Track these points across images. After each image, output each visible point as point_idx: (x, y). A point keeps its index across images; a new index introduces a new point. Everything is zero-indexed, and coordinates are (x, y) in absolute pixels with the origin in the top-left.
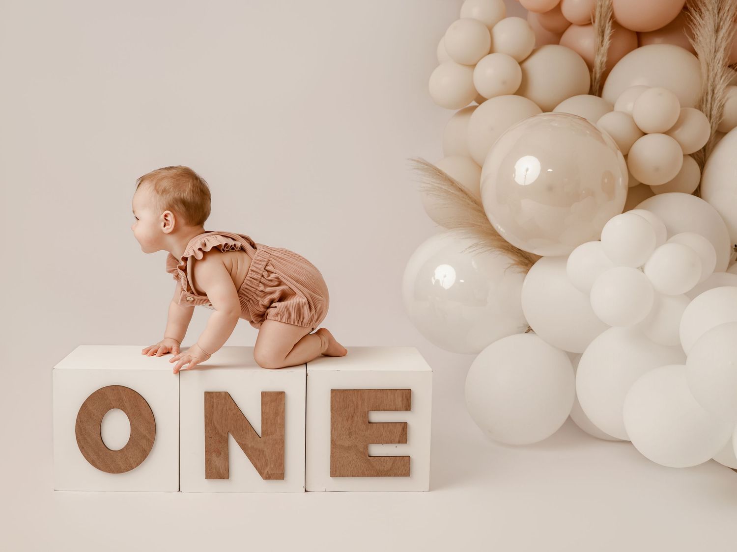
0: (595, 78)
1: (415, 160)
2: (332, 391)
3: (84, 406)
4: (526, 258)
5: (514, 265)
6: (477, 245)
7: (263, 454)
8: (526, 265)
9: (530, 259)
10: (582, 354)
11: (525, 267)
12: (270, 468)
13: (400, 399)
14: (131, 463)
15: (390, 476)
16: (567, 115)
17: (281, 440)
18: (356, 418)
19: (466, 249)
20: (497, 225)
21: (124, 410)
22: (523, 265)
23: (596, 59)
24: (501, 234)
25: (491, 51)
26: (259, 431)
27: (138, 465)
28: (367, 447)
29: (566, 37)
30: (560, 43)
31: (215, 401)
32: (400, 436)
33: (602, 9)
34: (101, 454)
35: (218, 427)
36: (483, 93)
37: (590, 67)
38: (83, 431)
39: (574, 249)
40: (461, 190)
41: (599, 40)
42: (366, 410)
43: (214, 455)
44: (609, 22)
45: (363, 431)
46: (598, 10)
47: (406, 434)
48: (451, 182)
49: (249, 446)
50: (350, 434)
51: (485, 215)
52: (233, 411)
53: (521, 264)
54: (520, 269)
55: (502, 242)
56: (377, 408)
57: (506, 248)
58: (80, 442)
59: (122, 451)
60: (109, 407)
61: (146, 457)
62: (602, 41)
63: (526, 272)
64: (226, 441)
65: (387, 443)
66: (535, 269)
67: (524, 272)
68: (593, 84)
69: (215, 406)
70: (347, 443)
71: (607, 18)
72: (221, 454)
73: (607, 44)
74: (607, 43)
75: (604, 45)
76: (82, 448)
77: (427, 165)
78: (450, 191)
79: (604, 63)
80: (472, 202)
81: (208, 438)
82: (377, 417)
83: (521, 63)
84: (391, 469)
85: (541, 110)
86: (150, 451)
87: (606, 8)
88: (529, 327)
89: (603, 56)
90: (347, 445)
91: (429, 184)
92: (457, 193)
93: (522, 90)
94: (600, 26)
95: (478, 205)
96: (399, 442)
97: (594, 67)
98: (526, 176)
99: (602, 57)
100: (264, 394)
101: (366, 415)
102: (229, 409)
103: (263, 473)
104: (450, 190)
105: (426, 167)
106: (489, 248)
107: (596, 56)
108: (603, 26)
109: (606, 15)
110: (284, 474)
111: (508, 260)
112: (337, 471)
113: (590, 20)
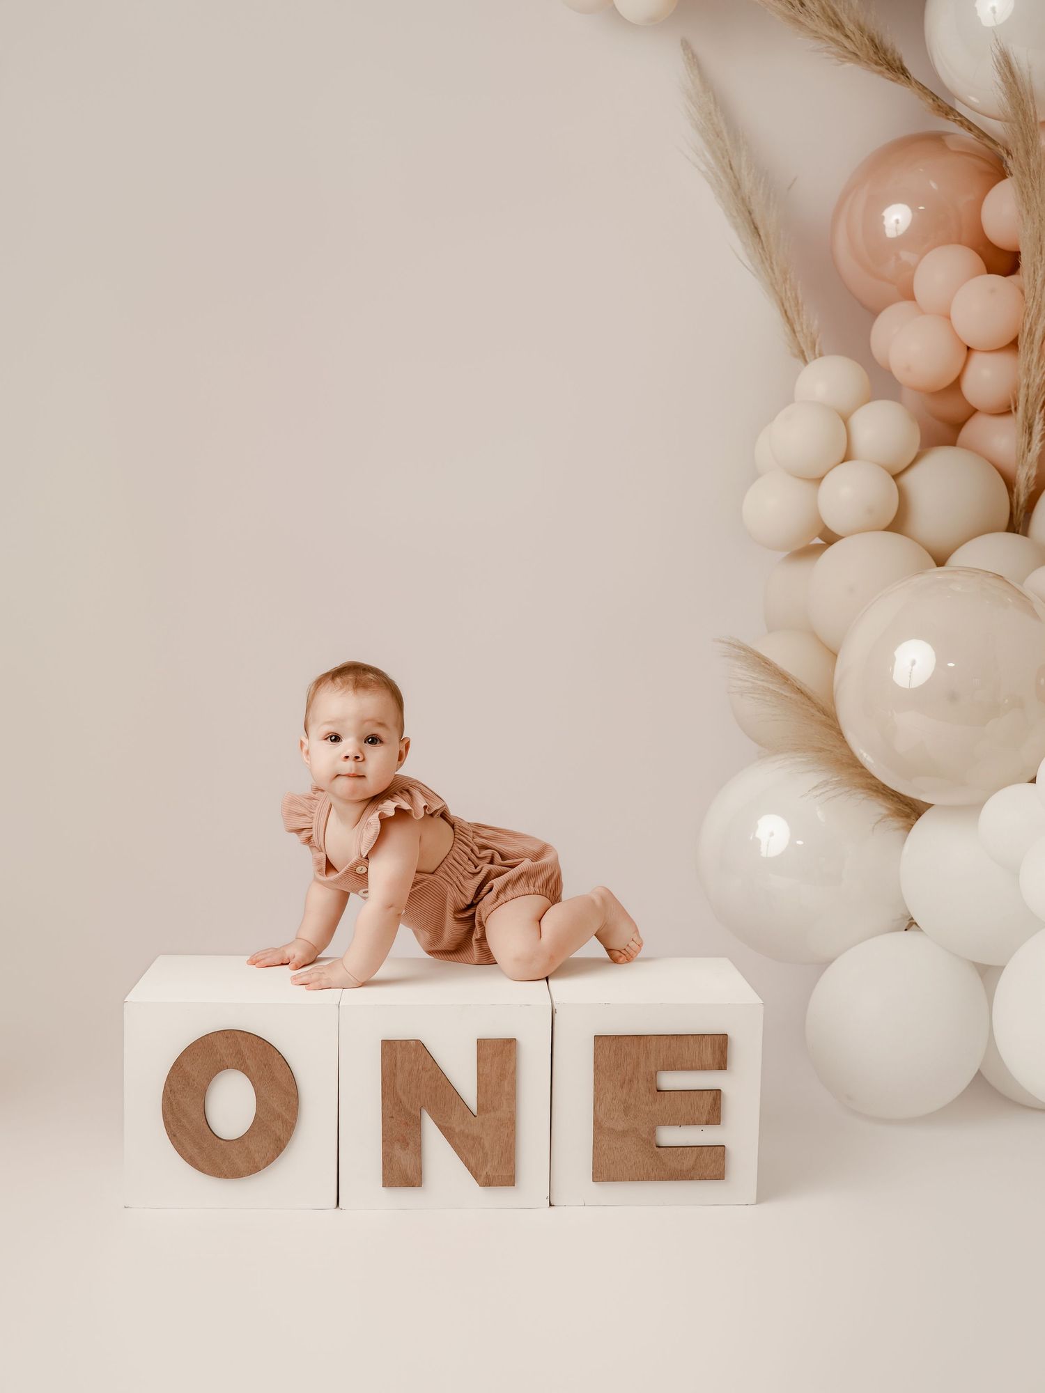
0: (1018, 503)
1: (723, 642)
2: (597, 1038)
3: (177, 1066)
4: (906, 805)
5: (888, 816)
6: (826, 783)
7: (480, 1144)
8: (908, 816)
9: (913, 807)
10: (1003, 967)
11: (905, 819)
12: (491, 1166)
13: (709, 1050)
14: (256, 1160)
15: (691, 1179)
16: (975, 571)
17: (510, 1119)
18: (635, 1082)
19: (810, 791)
20: (862, 751)
21: (246, 1071)
22: (902, 817)
23: (1019, 472)
24: (867, 765)
25: (847, 457)
26: (474, 1107)
27: (268, 1163)
28: (654, 1132)
29: (967, 432)
30: (957, 444)
31: (399, 1056)
32: (709, 1113)
33: (1030, 390)
34: (205, 1145)
35: (404, 1098)
36: (835, 526)
37: (1010, 483)
38: (174, 1107)
39: (992, 795)
40: (800, 691)
41: (1024, 440)
42: (653, 1069)
43: (397, 1146)
44: (1041, 411)
45: (647, 1104)
46: (1022, 392)
47: (719, 1109)
48: (784, 678)
49: (457, 1130)
50: (626, 1111)
51: (840, 733)
52: (430, 1073)
53: (898, 815)
54: (897, 823)
55: (867, 777)
56: (672, 1067)
57: (875, 788)
58: (170, 1127)
59: (240, 1139)
60: (219, 1067)
61: (281, 1150)
62: (1029, 443)
63: (909, 828)
64: (417, 1123)
65: (688, 1124)
66: (923, 825)
67: (903, 828)
68: (1015, 512)
69: (399, 1064)
70: (620, 1126)
71: (1038, 404)
72: (408, 1144)
73: (1038, 448)
74: (1037, 445)
75: (1032, 451)
76: (172, 1136)
77: (744, 650)
78: (782, 694)
79: (1031, 479)
80: (819, 711)
81: (387, 1118)
82: (671, 1080)
83: (896, 477)
84: (693, 1168)
85: (933, 563)
86: (288, 1140)
87: (1035, 389)
88: (912, 919)
89: (1031, 467)
90: (620, 1128)
91: (747, 681)
92: (793, 696)
93: (898, 524)
94: (1027, 417)
95: (828, 716)
96: (707, 1123)
97: (1015, 485)
98: (911, 673)
99: (1029, 469)
100: (481, 1043)
101: (652, 1078)
102: (424, 1069)
103: (480, 1176)
104: (783, 692)
105: (743, 653)
106: (847, 789)
107: (1020, 467)
108: (1031, 417)
109: (1035, 401)
110: (514, 1177)
111: (877, 808)
112: (603, 1172)
113: (1010, 407)
